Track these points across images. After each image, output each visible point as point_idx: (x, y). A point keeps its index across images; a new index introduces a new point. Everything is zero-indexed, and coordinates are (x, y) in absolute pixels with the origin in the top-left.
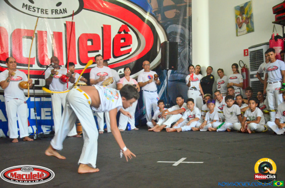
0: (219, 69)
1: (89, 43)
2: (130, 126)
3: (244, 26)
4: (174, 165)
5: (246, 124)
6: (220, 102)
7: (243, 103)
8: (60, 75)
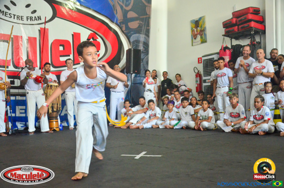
1: (61, 48)
3: (199, 37)
4: (136, 158)
5: (199, 123)
8: (34, 76)
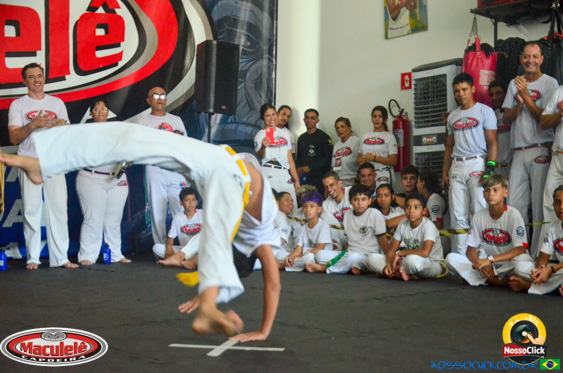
0: (341, 119)
1: (10, 31)
2: (109, 254)
3: (405, 15)
4: (211, 353)
5: (397, 258)
6: (338, 202)
7: (394, 204)
